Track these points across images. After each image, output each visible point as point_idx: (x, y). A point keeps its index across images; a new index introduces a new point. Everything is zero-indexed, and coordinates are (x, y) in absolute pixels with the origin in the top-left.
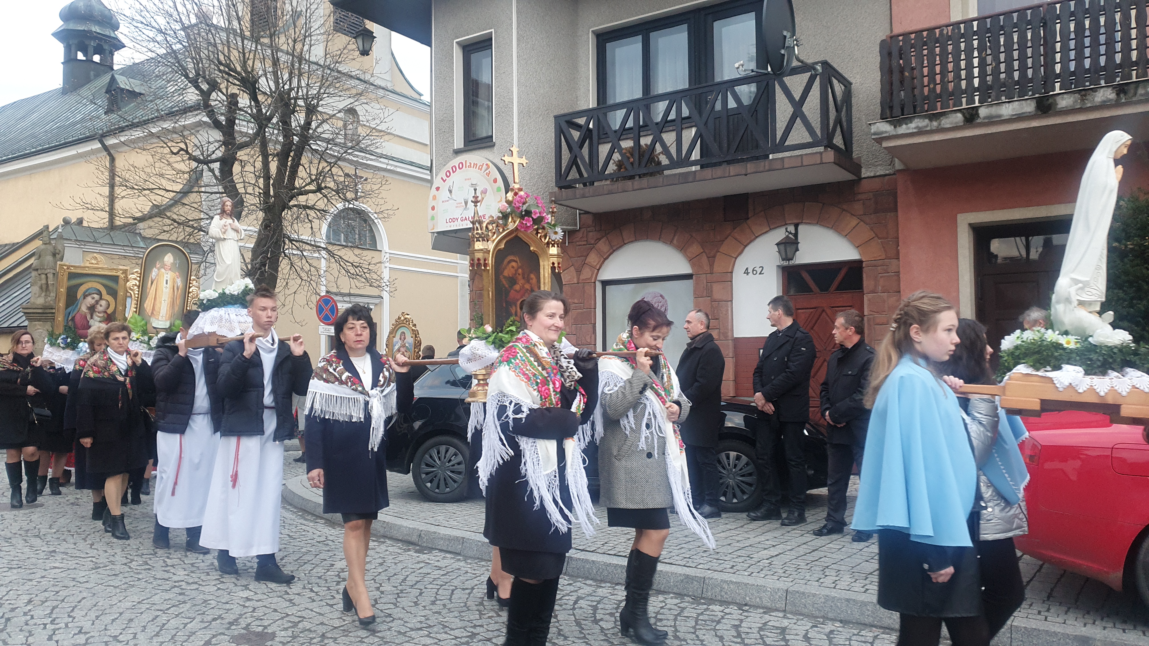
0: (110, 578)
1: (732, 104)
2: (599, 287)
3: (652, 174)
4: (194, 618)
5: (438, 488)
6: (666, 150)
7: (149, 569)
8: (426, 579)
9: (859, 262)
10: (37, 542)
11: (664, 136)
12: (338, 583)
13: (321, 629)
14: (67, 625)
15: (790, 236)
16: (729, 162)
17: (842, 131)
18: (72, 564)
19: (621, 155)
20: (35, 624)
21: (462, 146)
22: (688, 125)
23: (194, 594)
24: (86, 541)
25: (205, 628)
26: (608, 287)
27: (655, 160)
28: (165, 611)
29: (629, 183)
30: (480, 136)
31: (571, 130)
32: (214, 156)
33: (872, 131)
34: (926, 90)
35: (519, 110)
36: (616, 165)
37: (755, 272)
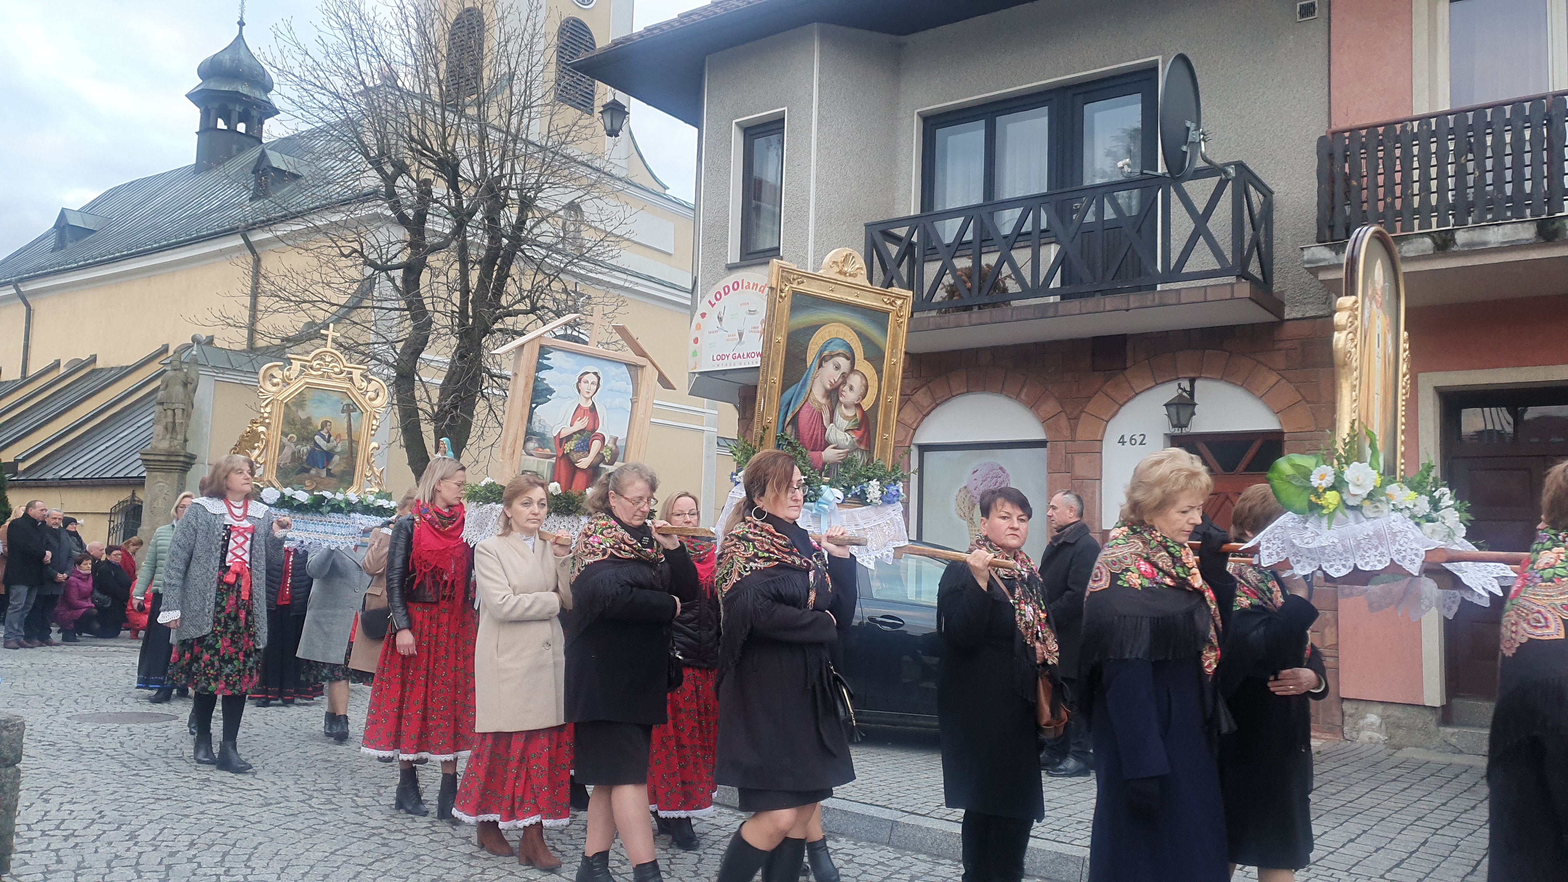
1: (1109, 214)
2: (915, 453)
3: (994, 305)
6: (1016, 272)
9: (1279, 434)
11: (1013, 253)
15: (1184, 394)
16: (1104, 293)
17: (1259, 254)
19: (954, 277)
21: (737, 260)
22: (1046, 240)
26: (926, 454)
27: (999, 289)
28: (367, 866)
29: (965, 315)
30: (761, 248)
31: (887, 243)
32: (395, 261)
33: (1305, 258)
34: (1381, 205)
35: (816, 215)
36: (947, 292)
37: (1133, 442)
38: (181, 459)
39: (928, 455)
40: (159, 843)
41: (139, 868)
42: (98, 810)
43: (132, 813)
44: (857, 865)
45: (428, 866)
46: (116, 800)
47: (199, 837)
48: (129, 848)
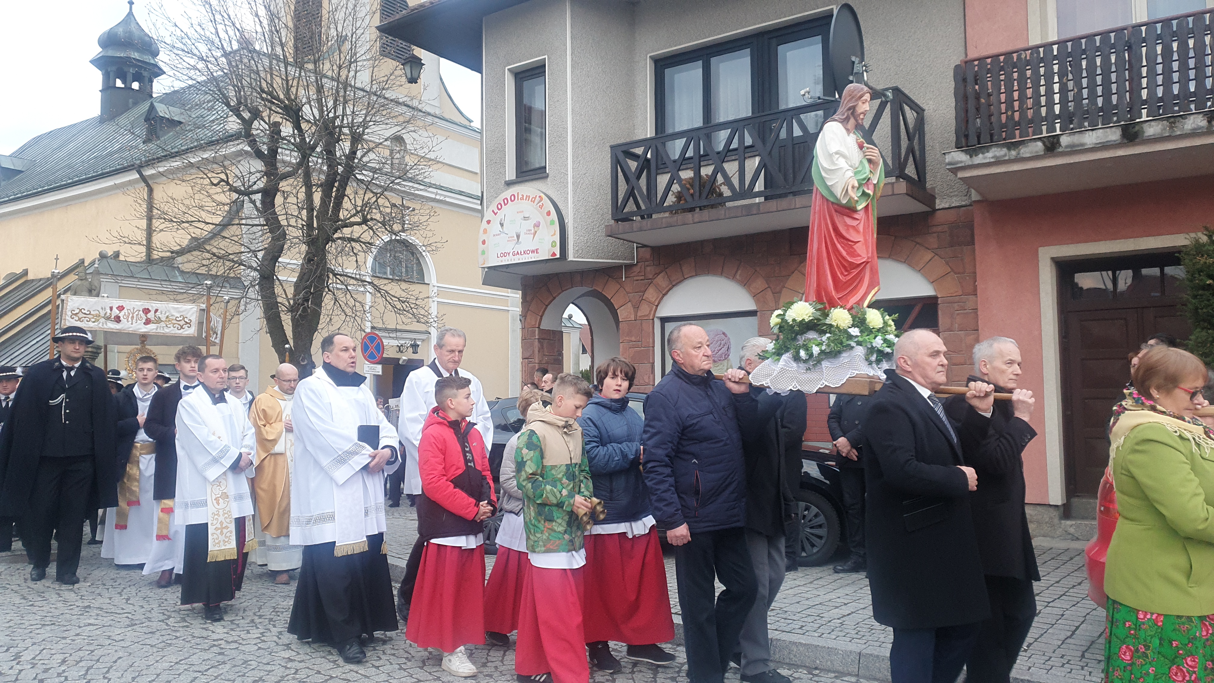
0: (146, 636)
1: (796, 132)
2: (657, 324)
3: (713, 206)
4: (234, 680)
6: (728, 181)
7: (187, 627)
9: (935, 299)
11: (726, 166)
17: (915, 160)
18: (107, 620)
19: (680, 186)
21: (514, 177)
22: (749, 154)
23: (233, 654)
24: (121, 595)
26: (666, 324)
27: (716, 193)
29: (690, 215)
30: (533, 167)
31: (628, 160)
32: (255, 187)
33: (947, 161)
34: (1004, 118)
35: (573, 140)
36: (676, 197)
40: (37, 662)
45: (253, 669)
46: (10, 627)
47: (71, 655)
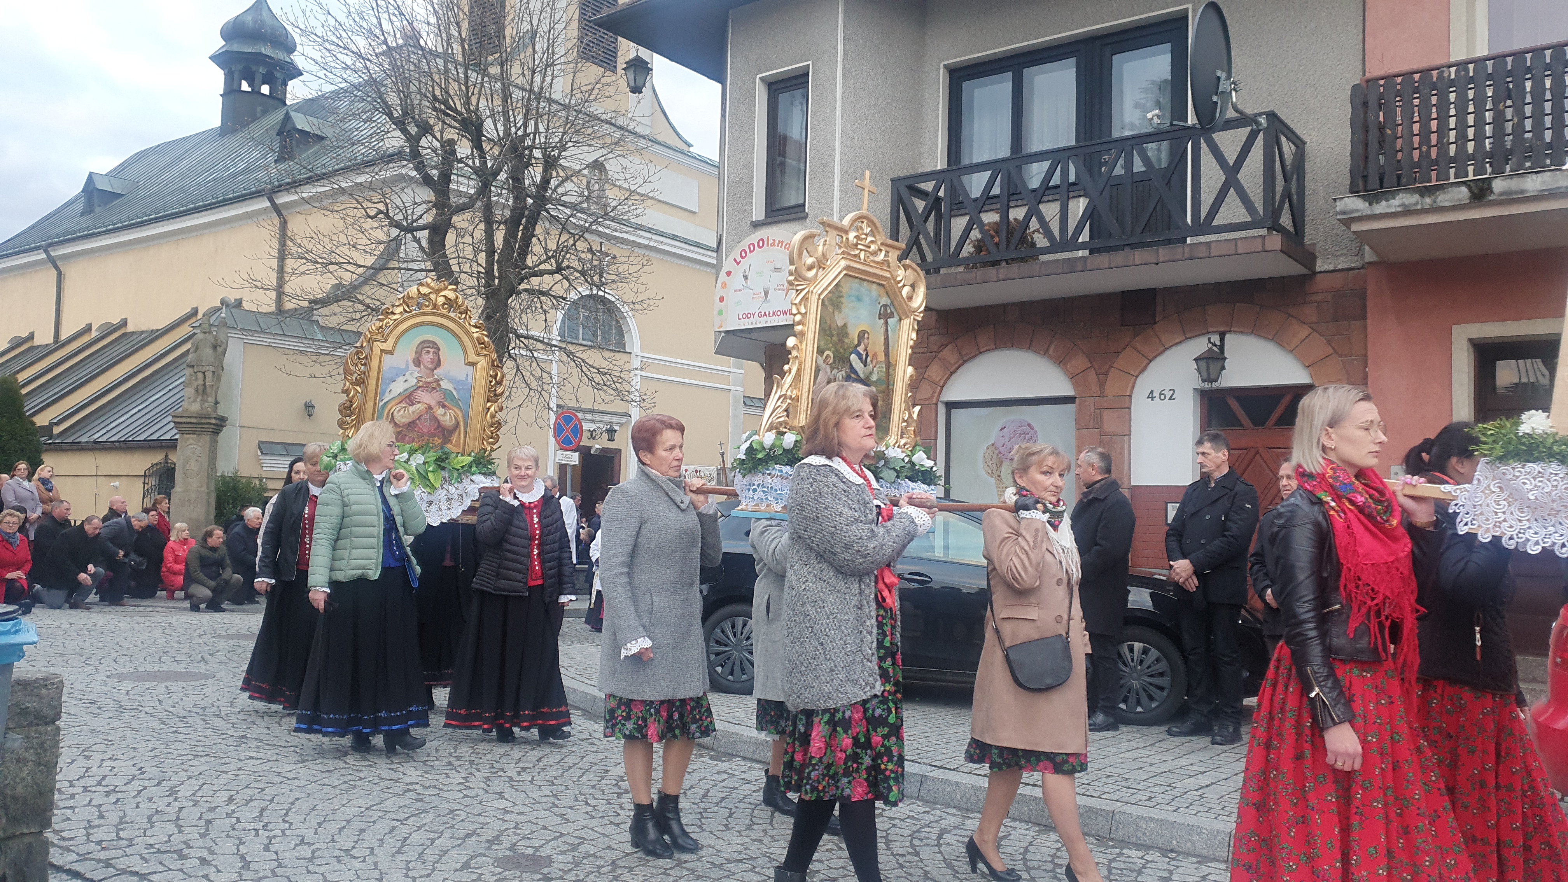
1: (1138, 166)
2: (942, 410)
3: (1023, 260)
4: (442, 833)
5: (731, 674)
6: (1044, 226)
7: (371, 766)
8: (733, 795)
10: (219, 723)
11: (1041, 207)
12: (619, 795)
13: (610, 856)
14: (283, 832)
15: (1214, 348)
16: (1133, 246)
17: (1291, 206)
18: (271, 754)
19: (981, 232)
20: (244, 830)
21: (762, 217)
22: (1075, 194)
23: (435, 801)
24: (281, 726)
25: (459, 846)
26: (953, 411)
27: (1028, 241)
28: (403, 821)
29: (993, 271)
30: (787, 204)
31: (914, 199)
32: (421, 222)
33: (1338, 209)
34: (1416, 153)
35: (841, 170)
36: (974, 247)
37: (1162, 397)
38: (213, 421)
39: (956, 413)
40: (198, 799)
41: (180, 822)
42: (138, 766)
43: (171, 770)
44: (886, 819)
45: (462, 821)
46: (155, 756)
47: (238, 793)
48: (169, 804)
